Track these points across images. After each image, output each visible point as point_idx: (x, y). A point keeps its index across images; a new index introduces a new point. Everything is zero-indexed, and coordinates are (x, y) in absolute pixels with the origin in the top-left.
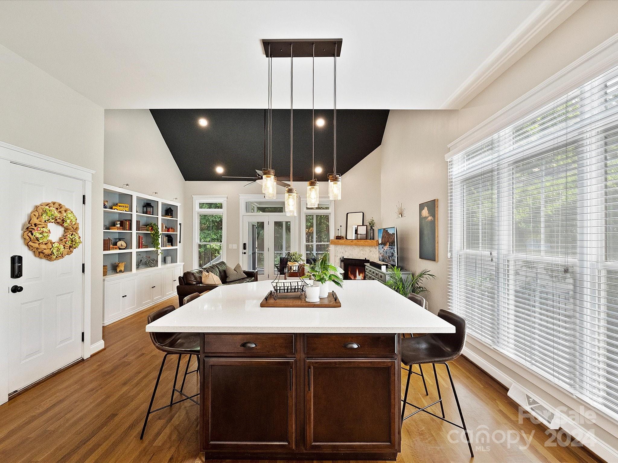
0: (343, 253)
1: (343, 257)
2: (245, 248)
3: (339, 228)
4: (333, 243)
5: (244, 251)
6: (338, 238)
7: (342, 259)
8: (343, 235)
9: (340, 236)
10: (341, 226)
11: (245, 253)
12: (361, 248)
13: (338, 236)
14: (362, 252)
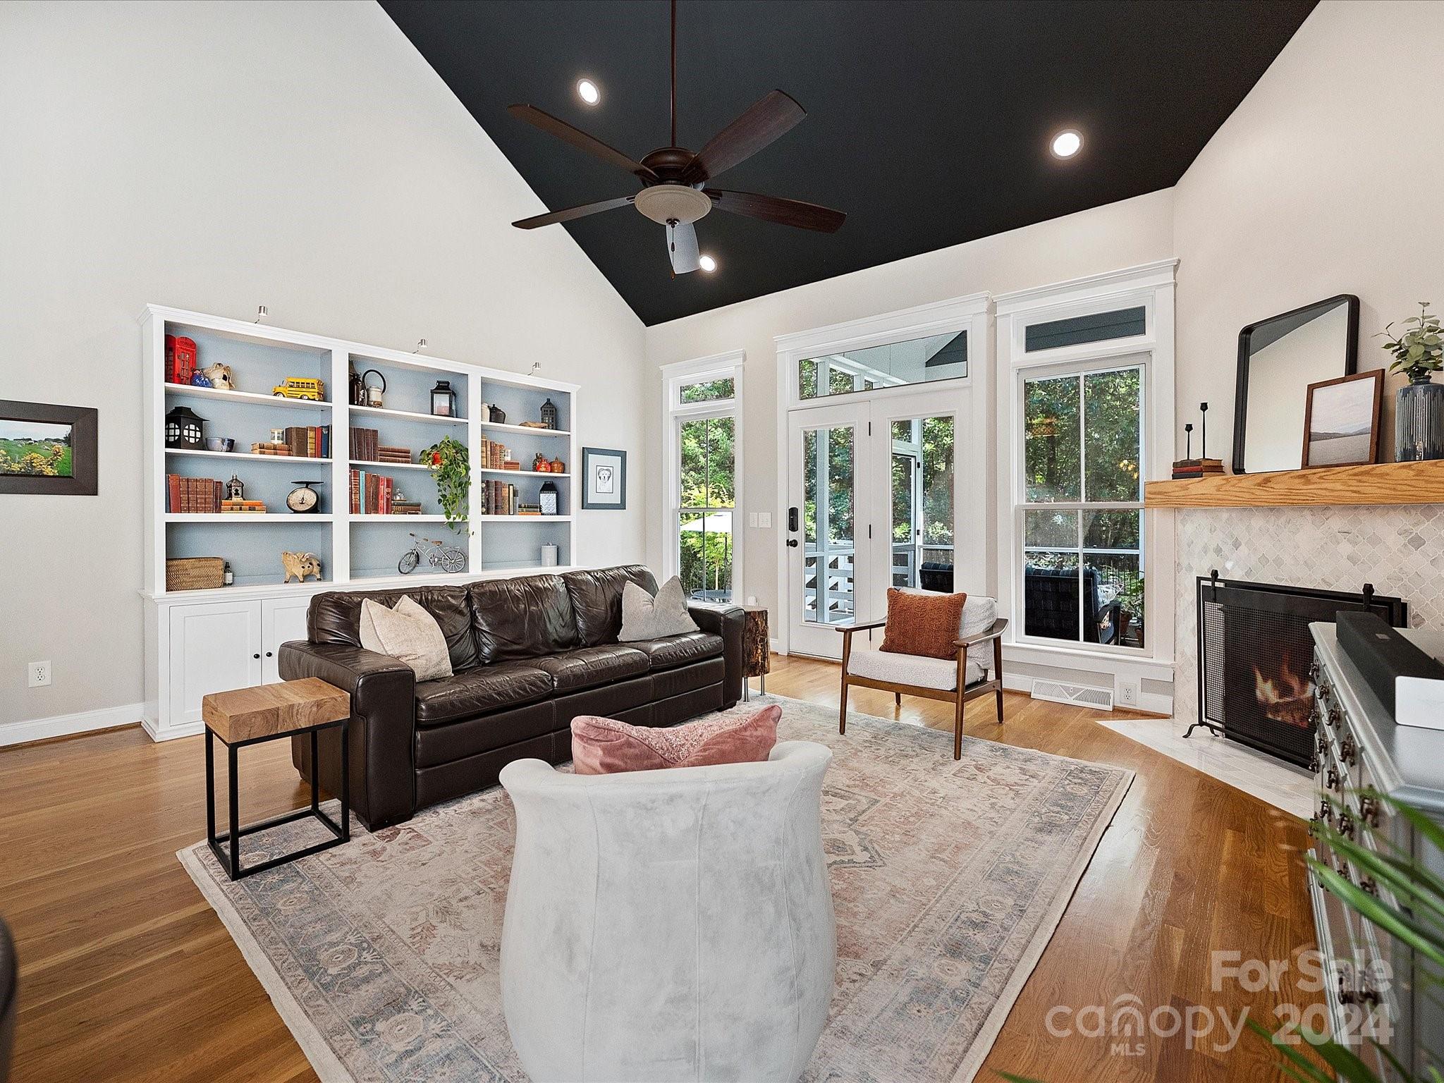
0: (1218, 551)
1: (1215, 574)
2: (793, 526)
3: (1195, 418)
4: (1161, 498)
5: (793, 536)
6: (1185, 470)
7: (1209, 584)
8: (1221, 450)
9: (1198, 463)
10: (1204, 407)
11: (793, 544)
12: (1337, 522)
13: (1184, 463)
14: (1345, 548)
